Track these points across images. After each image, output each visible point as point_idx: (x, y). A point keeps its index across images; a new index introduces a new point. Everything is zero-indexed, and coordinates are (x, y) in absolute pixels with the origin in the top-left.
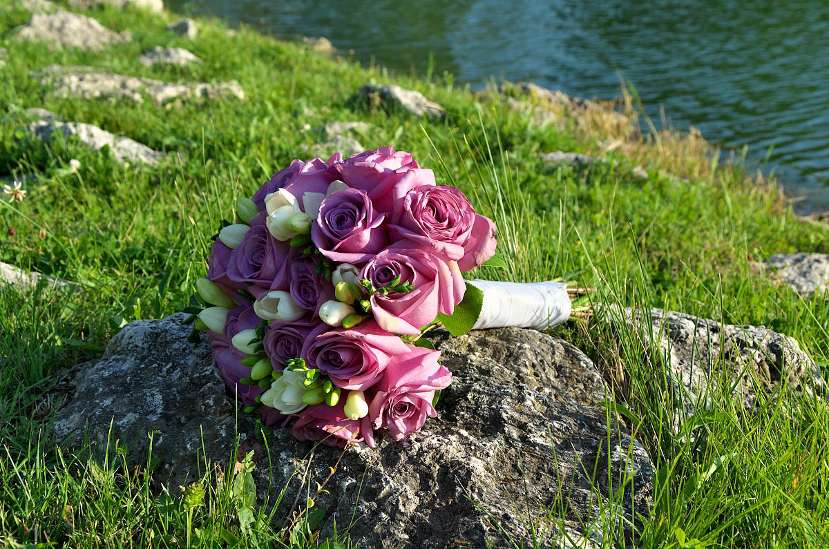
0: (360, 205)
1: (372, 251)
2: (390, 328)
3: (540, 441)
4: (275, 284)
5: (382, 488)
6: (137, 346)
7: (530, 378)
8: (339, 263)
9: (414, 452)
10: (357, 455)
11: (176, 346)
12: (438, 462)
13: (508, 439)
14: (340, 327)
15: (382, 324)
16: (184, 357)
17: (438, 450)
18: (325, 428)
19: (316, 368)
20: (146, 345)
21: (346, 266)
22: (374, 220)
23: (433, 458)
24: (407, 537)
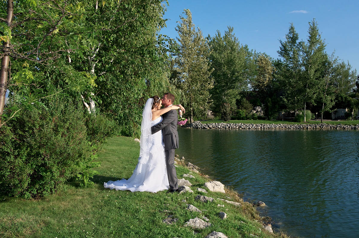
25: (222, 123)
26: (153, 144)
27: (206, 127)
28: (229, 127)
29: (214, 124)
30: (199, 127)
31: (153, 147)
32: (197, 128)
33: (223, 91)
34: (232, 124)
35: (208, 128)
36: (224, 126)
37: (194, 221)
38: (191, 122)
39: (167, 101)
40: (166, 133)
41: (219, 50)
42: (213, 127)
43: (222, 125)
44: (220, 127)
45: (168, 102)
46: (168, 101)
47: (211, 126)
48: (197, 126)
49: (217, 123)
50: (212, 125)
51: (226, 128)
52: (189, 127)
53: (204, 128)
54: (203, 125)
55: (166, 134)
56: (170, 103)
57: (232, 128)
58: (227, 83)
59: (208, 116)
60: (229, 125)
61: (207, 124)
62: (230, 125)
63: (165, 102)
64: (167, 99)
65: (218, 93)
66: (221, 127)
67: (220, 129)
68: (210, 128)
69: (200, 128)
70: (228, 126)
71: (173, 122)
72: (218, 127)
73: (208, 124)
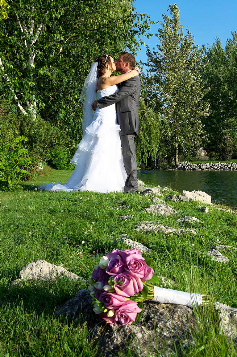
0: (118, 262)
1: (118, 273)
2: (119, 293)
3: (165, 334)
4: (99, 280)
5: (112, 336)
6: (80, 295)
7: (176, 319)
8: (111, 276)
9: (125, 329)
10: (111, 327)
11: (87, 296)
12: (130, 332)
13: (156, 332)
14: (107, 292)
15: (117, 292)
16: (88, 299)
17: (131, 330)
18: (104, 319)
19: (101, 301)
20: (82, 295)
21: (112, 277)
22: (120, 265)
23: (129, 331)
24: (113, 348)
25: (220, 163)
26: (101, 123)
27: (196, 168)
28: (230, 168)
29: (208, 164)
30: (187, 168)
31: (100, 127)
32: (185, 169)
33: (223, 119)
34: (233, 164)
35: (200, 170)
36: (222, 167)
37: (157, 207)
38: (176, 163)
39: (123, 65)
40: (122, 110)
41: (218, 62)
42: (206, 168)
43: (218, 165)
44: (216, 168)
45: (125, 66)
46: (125, 64)
47: (203, 167)
48: (184, 167)
49: (212, 163)
50: (206, 166)
51: (224, 169)
52: (173, 169)
53: (194, 169)
54: (193, 166)
55: (121, 112)
56: (128, 68)
57: (233, 168)
58: (227, 109)
59: (201, 157)
60: (229, 165)
61: (198, 164)
62: (232, 165)
63: (120, 66)
64: (123, 61)
65: (214, 123)
66: (218, 167)
67: (216, 170)
68: (202, 169)
69: (188, 170)
70: (227, 166)
71: (133, 93)
72: (214, 168)
73: (200, 164)
